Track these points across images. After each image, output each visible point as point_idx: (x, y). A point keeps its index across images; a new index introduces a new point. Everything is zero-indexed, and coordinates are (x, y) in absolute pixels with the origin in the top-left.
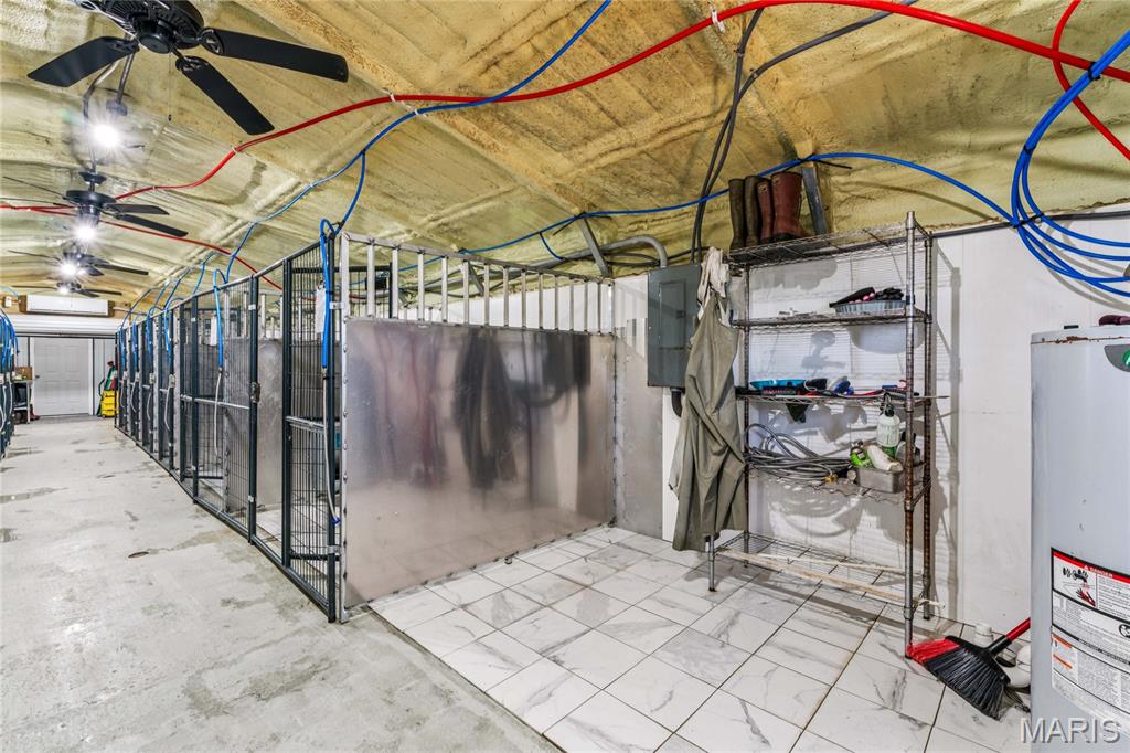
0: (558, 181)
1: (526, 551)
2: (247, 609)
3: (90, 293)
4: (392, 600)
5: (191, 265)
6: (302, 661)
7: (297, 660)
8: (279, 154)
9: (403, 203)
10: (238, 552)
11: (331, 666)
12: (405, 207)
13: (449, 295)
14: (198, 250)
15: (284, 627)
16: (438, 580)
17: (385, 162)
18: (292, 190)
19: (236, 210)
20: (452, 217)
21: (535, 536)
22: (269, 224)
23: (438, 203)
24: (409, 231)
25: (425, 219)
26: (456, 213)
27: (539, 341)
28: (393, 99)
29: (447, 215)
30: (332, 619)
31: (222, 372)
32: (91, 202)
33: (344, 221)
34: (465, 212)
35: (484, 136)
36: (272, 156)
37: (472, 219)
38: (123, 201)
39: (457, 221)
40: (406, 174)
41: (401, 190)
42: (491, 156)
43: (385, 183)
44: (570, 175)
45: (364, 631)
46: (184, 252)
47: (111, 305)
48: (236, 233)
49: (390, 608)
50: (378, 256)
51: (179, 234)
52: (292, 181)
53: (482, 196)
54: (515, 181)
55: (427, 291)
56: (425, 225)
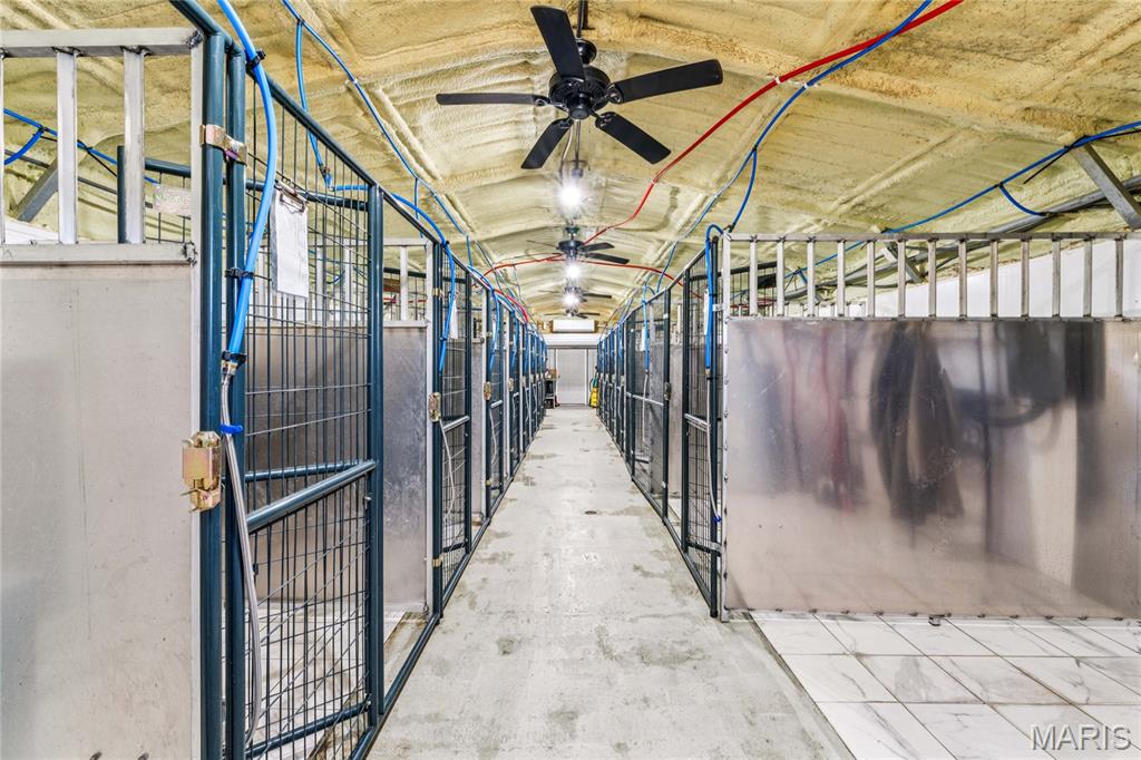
0: (1027, 104)
1: (966, 616)
2: (649, 579)
3: (582, 316)
4: (775, 616)
5: (638, 286)
6: (682, 643)
7: (678, 640)
8: (686, 175)
9: (808, 191)
10: (653, 529)
11: (704, 658)
12: (810, 196)
13: (876, 287)
14: (642, 273)
15: (673, 605)
16: (832, 613)
17: (783, 153)
18: (701, 206)
19: (663, 234)
20: (868, 194)
21: (985, 600)
22: (688, 241)
23: (849, 181)
24: (819, 221)
25: (835, 204)
26: (872, 188)
27: (1002, 335)
28: (778, 82)
29: (862, 193)
30: (714, 614)
31: (648, 373)
32: (571, 248)
33: (734, 224)
34: (885, 184)
35: (898, 83)
36: (681, 178)
37: (895, 190)
38: (592, 242)
39: (874, 196)
40: (807, 158)
41: (803, 178)
42: (910, 104)
43: (785, 175)
44: (1047, 88)
45: (740, 637)
46: (633, 277)
47: (596, 323)
48: (665, 254)
49: (772, 625)
50: (788, 254)
51: (623, 262)
52: (701, 196)
53: (906, 158)
54: (953, 125)
55: (848, 284)
56: (836, 209)
